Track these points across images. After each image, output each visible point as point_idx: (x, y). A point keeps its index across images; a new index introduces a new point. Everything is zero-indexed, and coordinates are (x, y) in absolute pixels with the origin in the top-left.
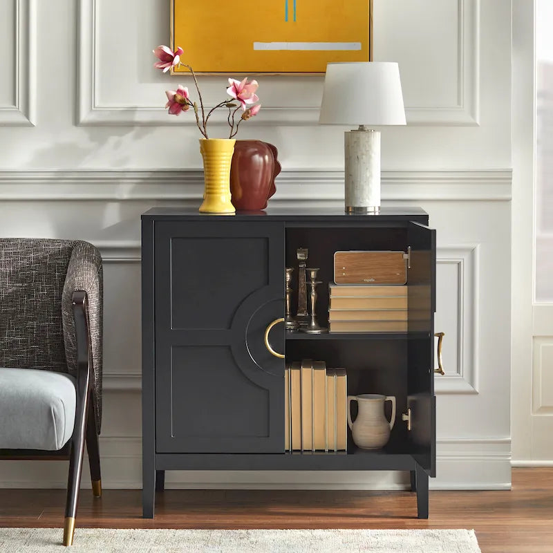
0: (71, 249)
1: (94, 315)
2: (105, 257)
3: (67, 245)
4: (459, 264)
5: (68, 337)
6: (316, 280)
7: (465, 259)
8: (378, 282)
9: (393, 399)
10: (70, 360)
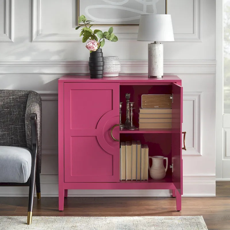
0: (28, 94)
1: (39, 123)
2: (43, 98)
3: (26, 93)
4: (194, 101)
5: (28, 132)
6: (133, 107)
7: (196, 99)
8: (160, 108)
9: (167, 159)
10: (28, 142)
